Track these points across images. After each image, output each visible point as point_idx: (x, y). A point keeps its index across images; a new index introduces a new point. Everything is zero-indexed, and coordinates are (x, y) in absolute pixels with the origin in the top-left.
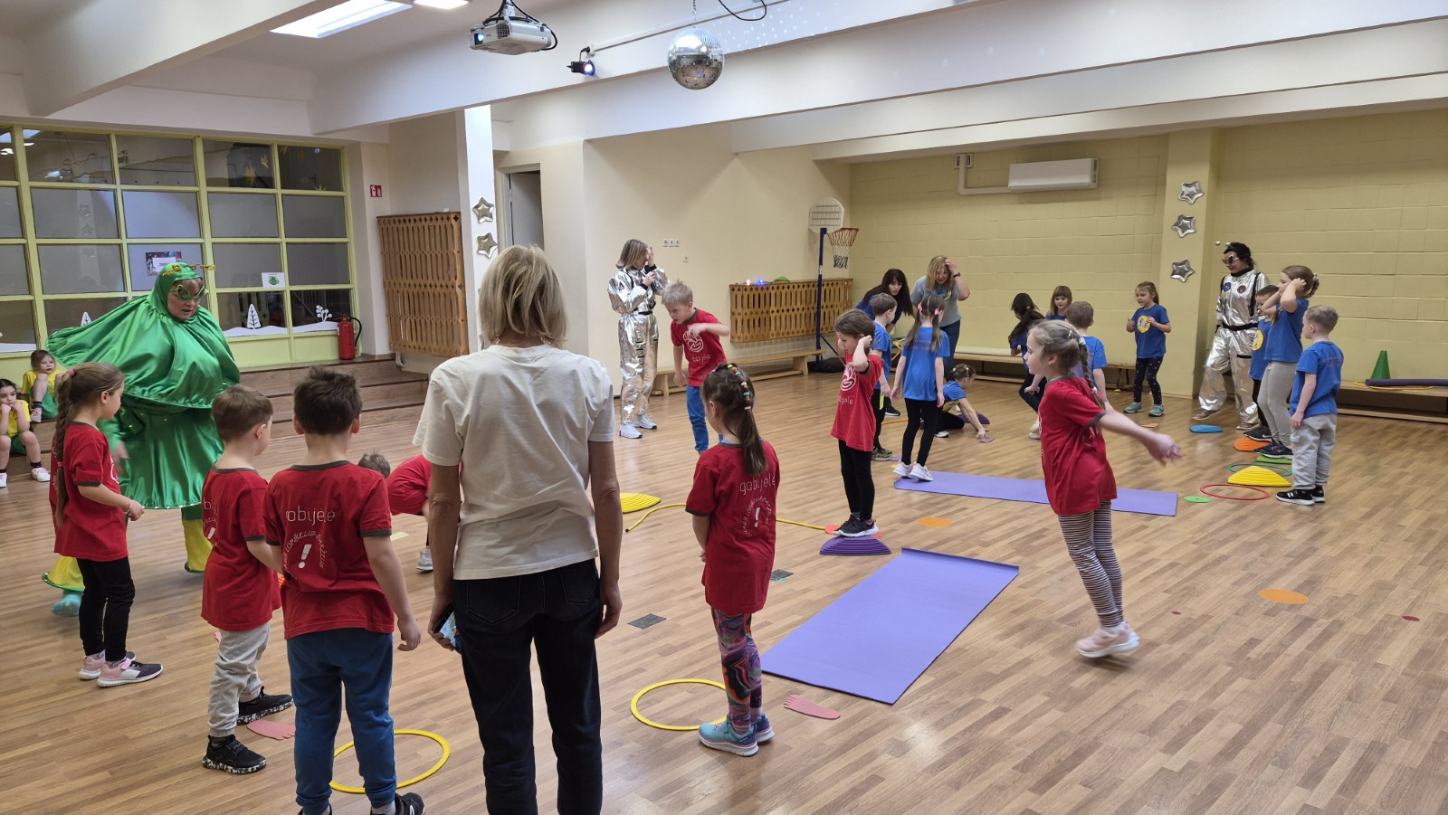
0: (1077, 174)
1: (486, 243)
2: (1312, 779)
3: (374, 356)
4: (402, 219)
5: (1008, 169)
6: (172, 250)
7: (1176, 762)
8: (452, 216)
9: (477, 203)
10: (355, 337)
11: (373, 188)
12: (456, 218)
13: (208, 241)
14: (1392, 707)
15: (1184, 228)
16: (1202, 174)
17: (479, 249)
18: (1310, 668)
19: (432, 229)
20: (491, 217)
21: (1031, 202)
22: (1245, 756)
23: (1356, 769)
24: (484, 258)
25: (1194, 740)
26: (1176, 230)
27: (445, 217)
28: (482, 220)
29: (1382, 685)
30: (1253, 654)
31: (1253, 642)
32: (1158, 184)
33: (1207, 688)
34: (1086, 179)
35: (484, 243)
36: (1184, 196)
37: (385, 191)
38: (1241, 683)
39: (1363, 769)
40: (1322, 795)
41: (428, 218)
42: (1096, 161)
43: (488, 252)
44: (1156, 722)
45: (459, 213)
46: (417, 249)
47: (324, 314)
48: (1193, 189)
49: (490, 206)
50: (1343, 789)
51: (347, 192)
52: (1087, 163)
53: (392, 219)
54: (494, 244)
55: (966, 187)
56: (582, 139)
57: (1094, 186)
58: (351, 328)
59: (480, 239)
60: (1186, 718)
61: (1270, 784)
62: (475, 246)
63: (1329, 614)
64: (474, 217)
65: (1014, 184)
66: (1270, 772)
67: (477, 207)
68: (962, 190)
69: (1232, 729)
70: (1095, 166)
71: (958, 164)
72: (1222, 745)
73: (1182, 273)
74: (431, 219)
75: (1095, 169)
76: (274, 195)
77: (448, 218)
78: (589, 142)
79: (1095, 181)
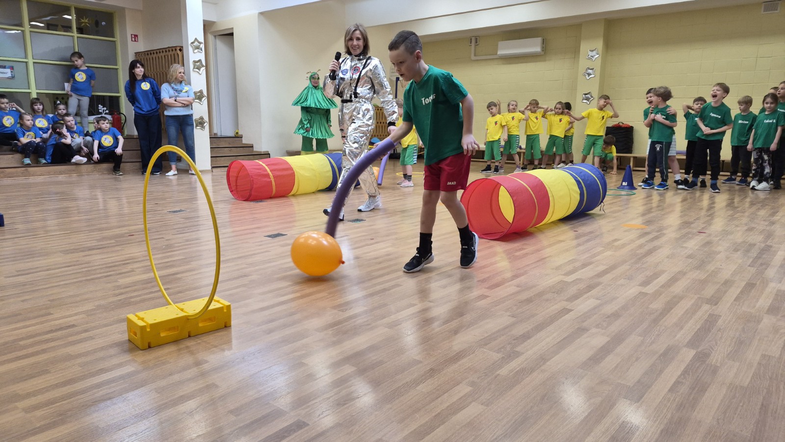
0: (533, 46)
1: (198, 65)
2: (645, 283)
3: (133, 136)
4: (149, 53)
5: (497, 45)
6: (7, 64)
7: (569, 279)
8: (178, 48)
9: (193, 41)
10: (122, 125)
11: (133, 36)
12: (180, 50)
13: (31, 61)
14: (691, 260)
15: (589, 74)
16: (599, 44)
17: (194, 68)
18: (647, 248)
19: (166, 57)
20: (202, 50)
21: (510, 63)
22: (609, 276)
23: (670, 280)
24: (197, 74)
25: (580, 272)
26: (585, 76)
27: (174, 49)
28: (196, 51)
29: (686, 253)
30: (616, 244)
31: (616, 240)
32: (575, 51)
33: (590, 255)
34: (538, 49)
35: (199, 65)
36: (589, 57)
37: (140, 38)
38: (609, 253)
39: (674, 280)
40: (650, 289)
41: (164, 50)
42: (544, 39)
43: (199, 70)
44: (561, 266)
45: (182, 47)
46: (158, 70)
47: (104, 110)
48: (594, 53)
49: (200, 43)
50: (662, 286)
51: (118, 38)
52: (539, 40)
53: (143, 53)
54: (203, 66)
55: (475, 55)
56: (257, 12)
57: (543, 53)
58: (119, 119)
59: (195, 62)
60: (577, 264)
61: (622, 285)
62: (192, 66)
63: (658, 231)
64: (191, 49)
65: (501, 52)
66: (622, 281)
67: (192, 43)
68: (473, 58)
69: (601, 268)
70: (543, 42)
71: (471, 43)
72: (596, 273)
73: (587, 99)
74: (166, 51)
75: (543, 44)
76: (73, 36)
77: (176, 50)
78: (261, 14)
79: (543, 51)
